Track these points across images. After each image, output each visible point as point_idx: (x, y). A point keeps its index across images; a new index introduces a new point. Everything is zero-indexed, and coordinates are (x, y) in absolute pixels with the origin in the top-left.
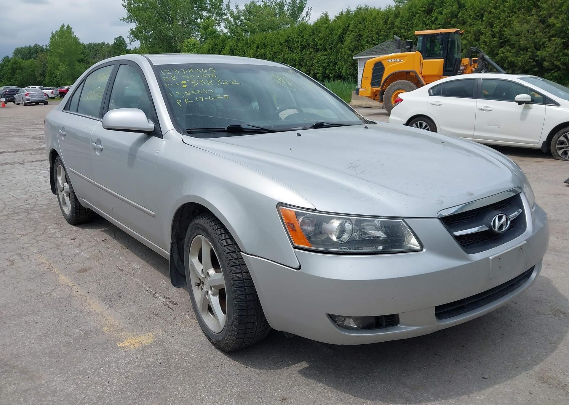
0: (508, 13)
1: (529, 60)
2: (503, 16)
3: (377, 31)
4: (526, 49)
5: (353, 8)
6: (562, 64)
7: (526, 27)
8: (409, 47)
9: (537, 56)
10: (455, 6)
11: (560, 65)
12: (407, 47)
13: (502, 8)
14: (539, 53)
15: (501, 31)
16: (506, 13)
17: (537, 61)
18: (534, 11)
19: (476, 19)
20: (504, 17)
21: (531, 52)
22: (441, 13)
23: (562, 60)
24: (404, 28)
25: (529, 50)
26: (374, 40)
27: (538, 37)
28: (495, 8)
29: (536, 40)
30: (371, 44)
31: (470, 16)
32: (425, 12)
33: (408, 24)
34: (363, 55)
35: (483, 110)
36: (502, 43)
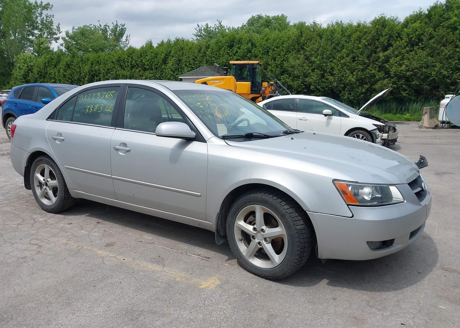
0: (286, 52)
1: (301, 84)
2: (282, 53)
3: (193, 57)
4: (298, 77)
5: (173, 39)
6: (322, 88)
7: (298, 62)
8: (226, 72)
9: (306, 82)
10: (250, 45)
11: (321, 89)
12: (224, 72)
13: (281, 47)
14: (307, 79)
15: (281, 64)
16: (284, 52)
17: (305, 85)
18: (301, 52)
19: (264, 54)
20: (283, 54)
21: (302, 79)
22: (239, 48)
23: (321, 85)
24: (214, 57)
25: (300, 77)
26: (191, 65)
27: (305, 69)
28: (277, 47)
29: (304, 71)
30: (189, 67)
31: (260, 51)
33: (217, 54)
34: (186, 76)
35: (302, 120)
36: (282, 72)
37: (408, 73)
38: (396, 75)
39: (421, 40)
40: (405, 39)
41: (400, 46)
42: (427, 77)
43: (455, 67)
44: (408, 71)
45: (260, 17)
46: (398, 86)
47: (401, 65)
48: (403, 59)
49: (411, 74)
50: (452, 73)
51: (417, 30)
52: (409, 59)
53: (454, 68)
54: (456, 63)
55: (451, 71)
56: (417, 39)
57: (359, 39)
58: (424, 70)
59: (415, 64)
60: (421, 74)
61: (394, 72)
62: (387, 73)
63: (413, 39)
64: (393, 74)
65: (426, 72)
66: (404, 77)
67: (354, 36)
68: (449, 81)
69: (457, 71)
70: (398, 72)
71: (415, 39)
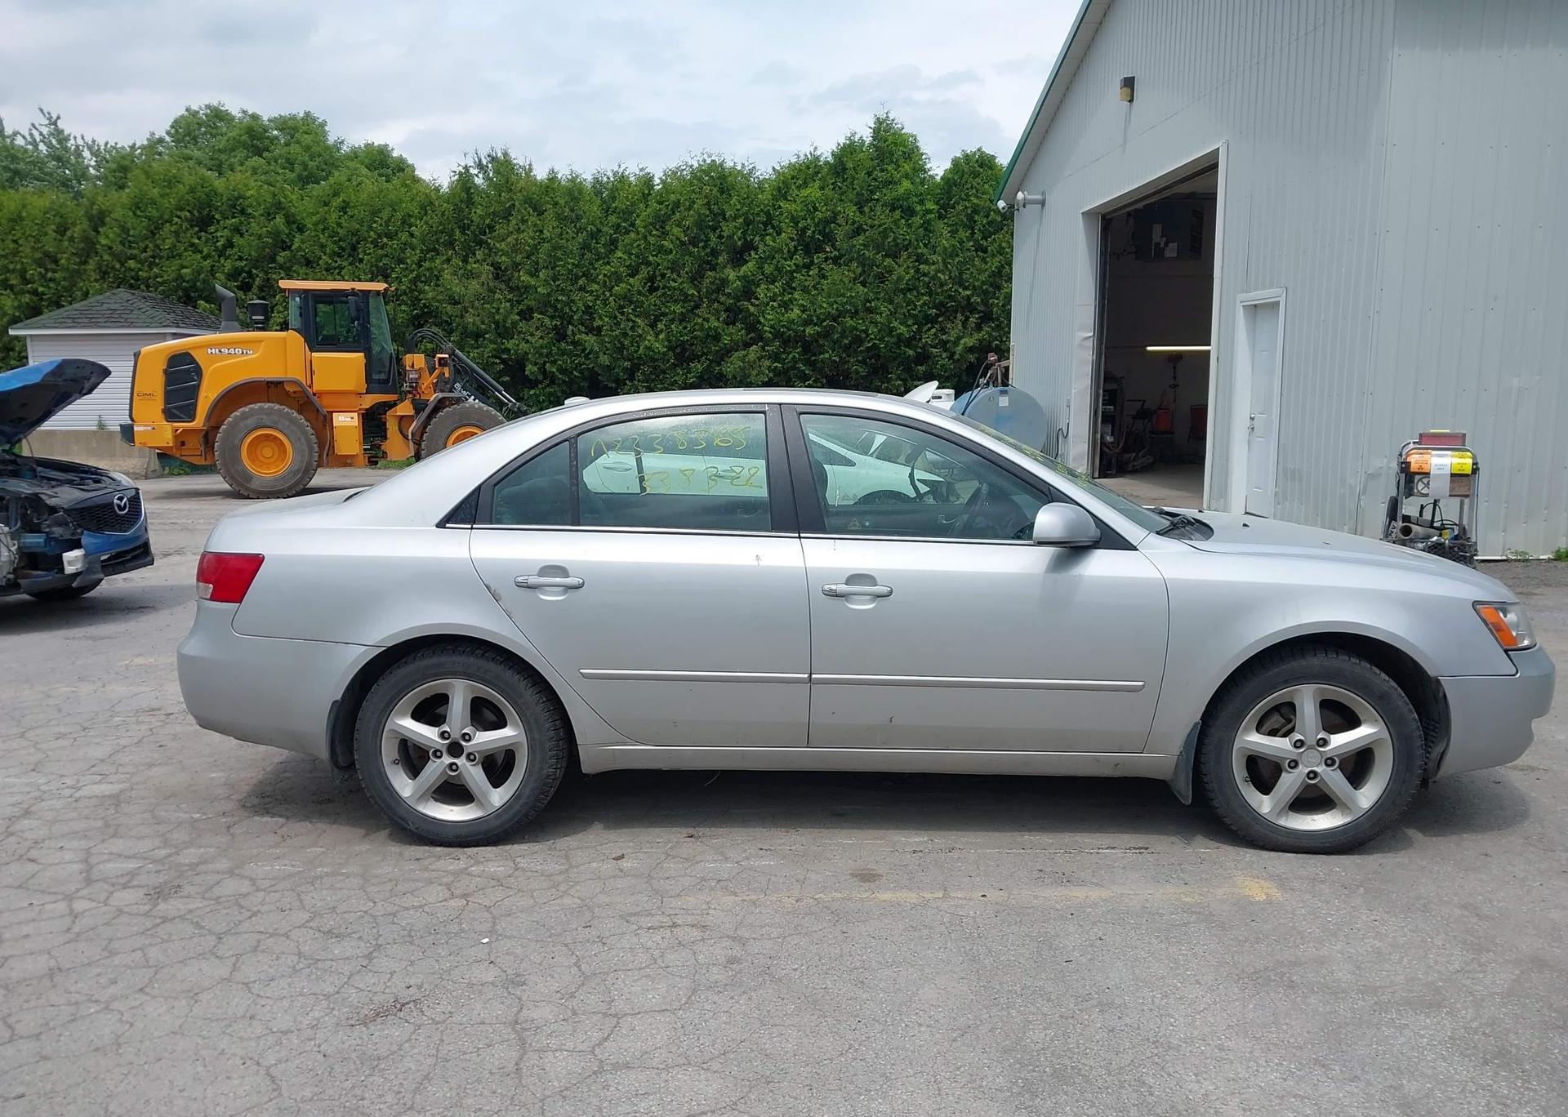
0: (422, 251)
1: (492, 360)
2: (412, 257)
3: (38, 255)
4: (478, 335)
6: (562, 371)
9: (508, 351)
10: (279, 220)
11: (557, 374)
13: (404, 237)
14: (510, 344)
15: (412, 291)
16: (418, 251)
18: (479, 255)
20: (416, 258)
21: (492, 341)
22: (238, 231)
23: (559, 362)
24: (133, 257)
25: (487, 336)
26: (28, 282)
27: (501, 311)
28: (390, 236)
29: (497, 317)
30: (23, 292)
32: (192, 223)
33: (147, 247)
36: (418, 317)
37: (809, 330)
38: (777, 335)
39: (829, 238)
40: (788, 232)
41: (780, 251)
42: (858, 341)
43: (923, 313)
44: (807, 322)
45: (218, 115)
46: (785, 367)
47: (786, 306)
48: (789, 287)
49: (818, 333)
50: (919, 331)
51: (816, 209)
52: (805, 290)
53: (921, 316)
54: (924, 304)
55: (914, 324)
56: (820, 233)
57: (660, 222)
58: (849, 322)
59: (825, 305)
60: (843, 334)
61: (772, 327)
62: (752, 326)
63: (809, 233)
64: (770, 332)
65: (855, 328)
66: (800, 338)
67: (644, 214)
68: (911, 353)
69: (929, 325)
70: (783, 326)
71: (814, 232)
